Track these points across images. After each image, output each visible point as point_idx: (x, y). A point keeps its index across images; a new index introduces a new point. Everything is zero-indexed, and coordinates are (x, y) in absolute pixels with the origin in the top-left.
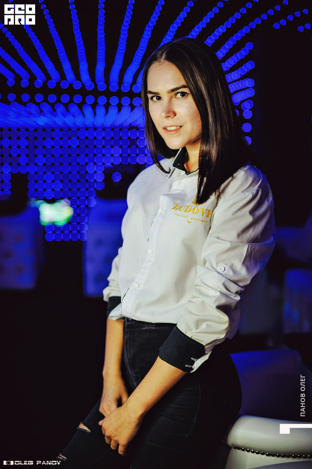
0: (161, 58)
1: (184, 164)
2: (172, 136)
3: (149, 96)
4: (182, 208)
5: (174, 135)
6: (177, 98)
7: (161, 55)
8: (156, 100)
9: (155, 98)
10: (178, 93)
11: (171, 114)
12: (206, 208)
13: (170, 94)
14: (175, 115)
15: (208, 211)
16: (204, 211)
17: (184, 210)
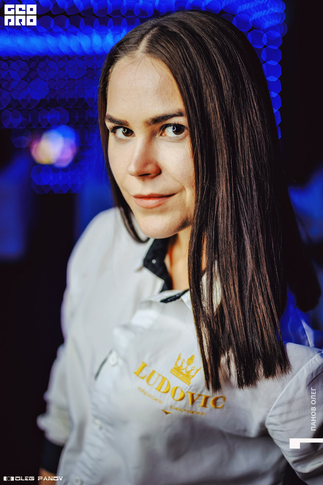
0: (137, 48)
3: (109, 125)
4: (153, 379)
7: (138, 42)
9: (120, 132)
10: (167, 126)
11: (150, 168)
12: (198, 393)
13: (150, 127)
14: (159, 172)
15: (204, 398)
16: (195, 397)
17: (156, 385)
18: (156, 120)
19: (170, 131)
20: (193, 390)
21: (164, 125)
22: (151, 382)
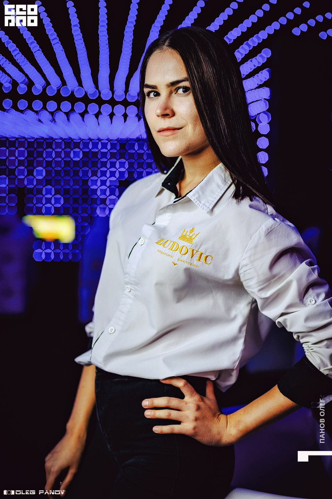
0: (164, 44)
1: (177, 184)
2: (167, 138)
3: (146, 90)
4: (167, 244)
5: (170, 137)
6: (178, 94)
7: (165, 41)
8: (153, 96)
9: (152, 95)
10: (179, 88)
11: (168, 112)
12: (197, 249)
13: (169, 89)
14: (174, 114)
15: (200, 253)
16: (194, 252)
17: (169, 247)
18: (173, 84)
19: (181, 91)
20: (193, 247)
21: (178, 87)
22: (166, 246)
